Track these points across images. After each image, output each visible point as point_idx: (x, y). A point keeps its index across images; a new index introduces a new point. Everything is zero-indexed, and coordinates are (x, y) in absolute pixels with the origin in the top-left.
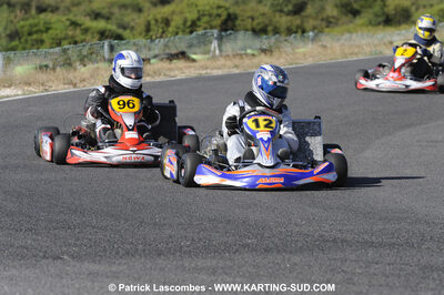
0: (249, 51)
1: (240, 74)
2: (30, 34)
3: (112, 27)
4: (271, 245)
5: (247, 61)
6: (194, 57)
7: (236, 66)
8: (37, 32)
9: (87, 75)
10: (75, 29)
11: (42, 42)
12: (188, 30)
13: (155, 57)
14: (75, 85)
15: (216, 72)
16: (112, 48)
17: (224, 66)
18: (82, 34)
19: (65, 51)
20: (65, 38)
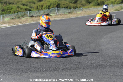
0: (65, 13)
1: (65, 19)
2: (7, 10)
3: (28, 8)
4: (84, 67)
5: (66, 16)
6: (51, 15)
7: (63, 17)
8: (9, 9)
9: (24, 20)
10: (19, 8)
11: (10, 12)
12: (48, 8)
13: (41, 15)
14: (22, 23)
15: (58, 19)
16: (30, 13)
17: (60, 17)
18: (21, 10)
20: (16, 11)
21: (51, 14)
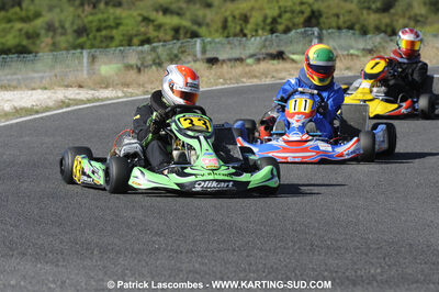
0: (352, 51)
2: (99, 30)
6: (293, 57)
7: (348, 68)
8: (106, 28)
10: (147, 26)
11: (112, 38)
12: (268, 28)
13: (251, 56)
16: (204, 47)
18: (155, 30)
19: (154, 49)
20: (136, 35)
21: (293, 54)
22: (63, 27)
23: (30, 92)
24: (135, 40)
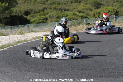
3: (84, 15)
7: (121, 25)
9: (80, 28)
16: (86, 21)
17: (118, 25)
18: (76, 17)
20: (72, 18)
22: (53, 16)
23: (41, 33)
24: (71, 19)
